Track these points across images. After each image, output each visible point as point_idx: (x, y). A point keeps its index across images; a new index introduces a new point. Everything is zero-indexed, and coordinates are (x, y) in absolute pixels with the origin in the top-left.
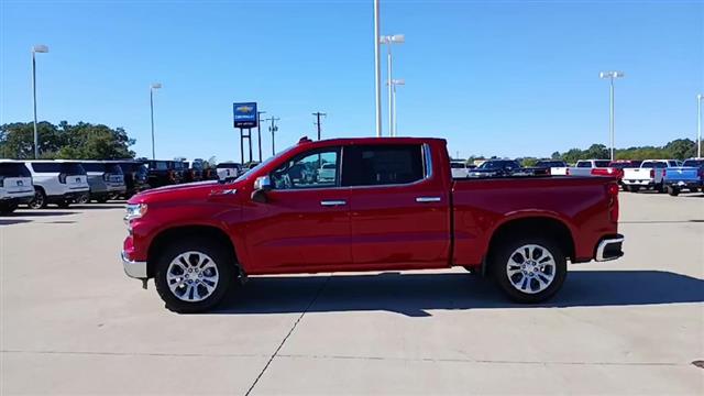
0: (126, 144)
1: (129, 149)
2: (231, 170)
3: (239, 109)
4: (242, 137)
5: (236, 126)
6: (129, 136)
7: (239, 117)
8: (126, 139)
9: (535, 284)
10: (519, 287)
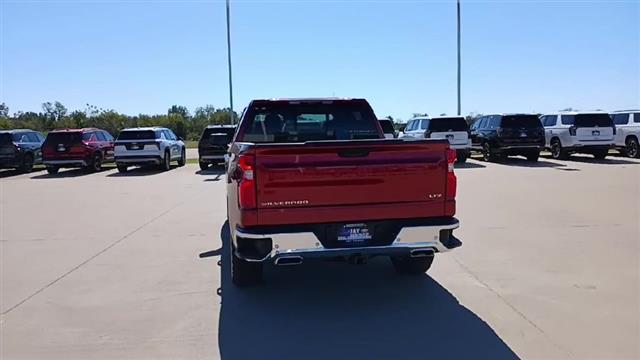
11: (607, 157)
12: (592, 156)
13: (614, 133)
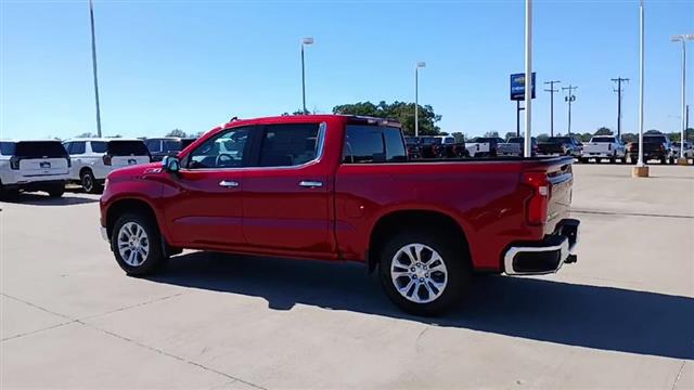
0: (433, 120)
1: (435, 125)
2: (481, 145)
3: (516, 80)
4: (519, 109)
5: (512, 98)
6: (435, 113)
7: (517, 88)
8: (432, 115)
9: (423, 293)
10: (404, 292)
11: (65, 195)
12: (47, 194)
13: (69, 166)
